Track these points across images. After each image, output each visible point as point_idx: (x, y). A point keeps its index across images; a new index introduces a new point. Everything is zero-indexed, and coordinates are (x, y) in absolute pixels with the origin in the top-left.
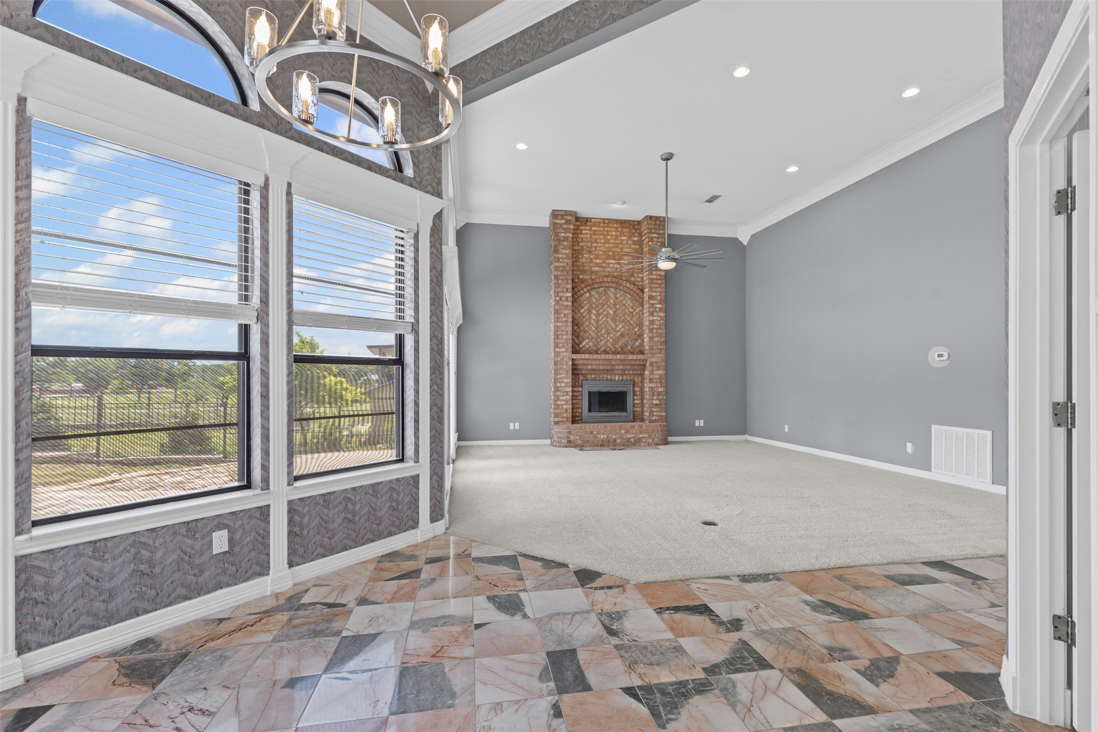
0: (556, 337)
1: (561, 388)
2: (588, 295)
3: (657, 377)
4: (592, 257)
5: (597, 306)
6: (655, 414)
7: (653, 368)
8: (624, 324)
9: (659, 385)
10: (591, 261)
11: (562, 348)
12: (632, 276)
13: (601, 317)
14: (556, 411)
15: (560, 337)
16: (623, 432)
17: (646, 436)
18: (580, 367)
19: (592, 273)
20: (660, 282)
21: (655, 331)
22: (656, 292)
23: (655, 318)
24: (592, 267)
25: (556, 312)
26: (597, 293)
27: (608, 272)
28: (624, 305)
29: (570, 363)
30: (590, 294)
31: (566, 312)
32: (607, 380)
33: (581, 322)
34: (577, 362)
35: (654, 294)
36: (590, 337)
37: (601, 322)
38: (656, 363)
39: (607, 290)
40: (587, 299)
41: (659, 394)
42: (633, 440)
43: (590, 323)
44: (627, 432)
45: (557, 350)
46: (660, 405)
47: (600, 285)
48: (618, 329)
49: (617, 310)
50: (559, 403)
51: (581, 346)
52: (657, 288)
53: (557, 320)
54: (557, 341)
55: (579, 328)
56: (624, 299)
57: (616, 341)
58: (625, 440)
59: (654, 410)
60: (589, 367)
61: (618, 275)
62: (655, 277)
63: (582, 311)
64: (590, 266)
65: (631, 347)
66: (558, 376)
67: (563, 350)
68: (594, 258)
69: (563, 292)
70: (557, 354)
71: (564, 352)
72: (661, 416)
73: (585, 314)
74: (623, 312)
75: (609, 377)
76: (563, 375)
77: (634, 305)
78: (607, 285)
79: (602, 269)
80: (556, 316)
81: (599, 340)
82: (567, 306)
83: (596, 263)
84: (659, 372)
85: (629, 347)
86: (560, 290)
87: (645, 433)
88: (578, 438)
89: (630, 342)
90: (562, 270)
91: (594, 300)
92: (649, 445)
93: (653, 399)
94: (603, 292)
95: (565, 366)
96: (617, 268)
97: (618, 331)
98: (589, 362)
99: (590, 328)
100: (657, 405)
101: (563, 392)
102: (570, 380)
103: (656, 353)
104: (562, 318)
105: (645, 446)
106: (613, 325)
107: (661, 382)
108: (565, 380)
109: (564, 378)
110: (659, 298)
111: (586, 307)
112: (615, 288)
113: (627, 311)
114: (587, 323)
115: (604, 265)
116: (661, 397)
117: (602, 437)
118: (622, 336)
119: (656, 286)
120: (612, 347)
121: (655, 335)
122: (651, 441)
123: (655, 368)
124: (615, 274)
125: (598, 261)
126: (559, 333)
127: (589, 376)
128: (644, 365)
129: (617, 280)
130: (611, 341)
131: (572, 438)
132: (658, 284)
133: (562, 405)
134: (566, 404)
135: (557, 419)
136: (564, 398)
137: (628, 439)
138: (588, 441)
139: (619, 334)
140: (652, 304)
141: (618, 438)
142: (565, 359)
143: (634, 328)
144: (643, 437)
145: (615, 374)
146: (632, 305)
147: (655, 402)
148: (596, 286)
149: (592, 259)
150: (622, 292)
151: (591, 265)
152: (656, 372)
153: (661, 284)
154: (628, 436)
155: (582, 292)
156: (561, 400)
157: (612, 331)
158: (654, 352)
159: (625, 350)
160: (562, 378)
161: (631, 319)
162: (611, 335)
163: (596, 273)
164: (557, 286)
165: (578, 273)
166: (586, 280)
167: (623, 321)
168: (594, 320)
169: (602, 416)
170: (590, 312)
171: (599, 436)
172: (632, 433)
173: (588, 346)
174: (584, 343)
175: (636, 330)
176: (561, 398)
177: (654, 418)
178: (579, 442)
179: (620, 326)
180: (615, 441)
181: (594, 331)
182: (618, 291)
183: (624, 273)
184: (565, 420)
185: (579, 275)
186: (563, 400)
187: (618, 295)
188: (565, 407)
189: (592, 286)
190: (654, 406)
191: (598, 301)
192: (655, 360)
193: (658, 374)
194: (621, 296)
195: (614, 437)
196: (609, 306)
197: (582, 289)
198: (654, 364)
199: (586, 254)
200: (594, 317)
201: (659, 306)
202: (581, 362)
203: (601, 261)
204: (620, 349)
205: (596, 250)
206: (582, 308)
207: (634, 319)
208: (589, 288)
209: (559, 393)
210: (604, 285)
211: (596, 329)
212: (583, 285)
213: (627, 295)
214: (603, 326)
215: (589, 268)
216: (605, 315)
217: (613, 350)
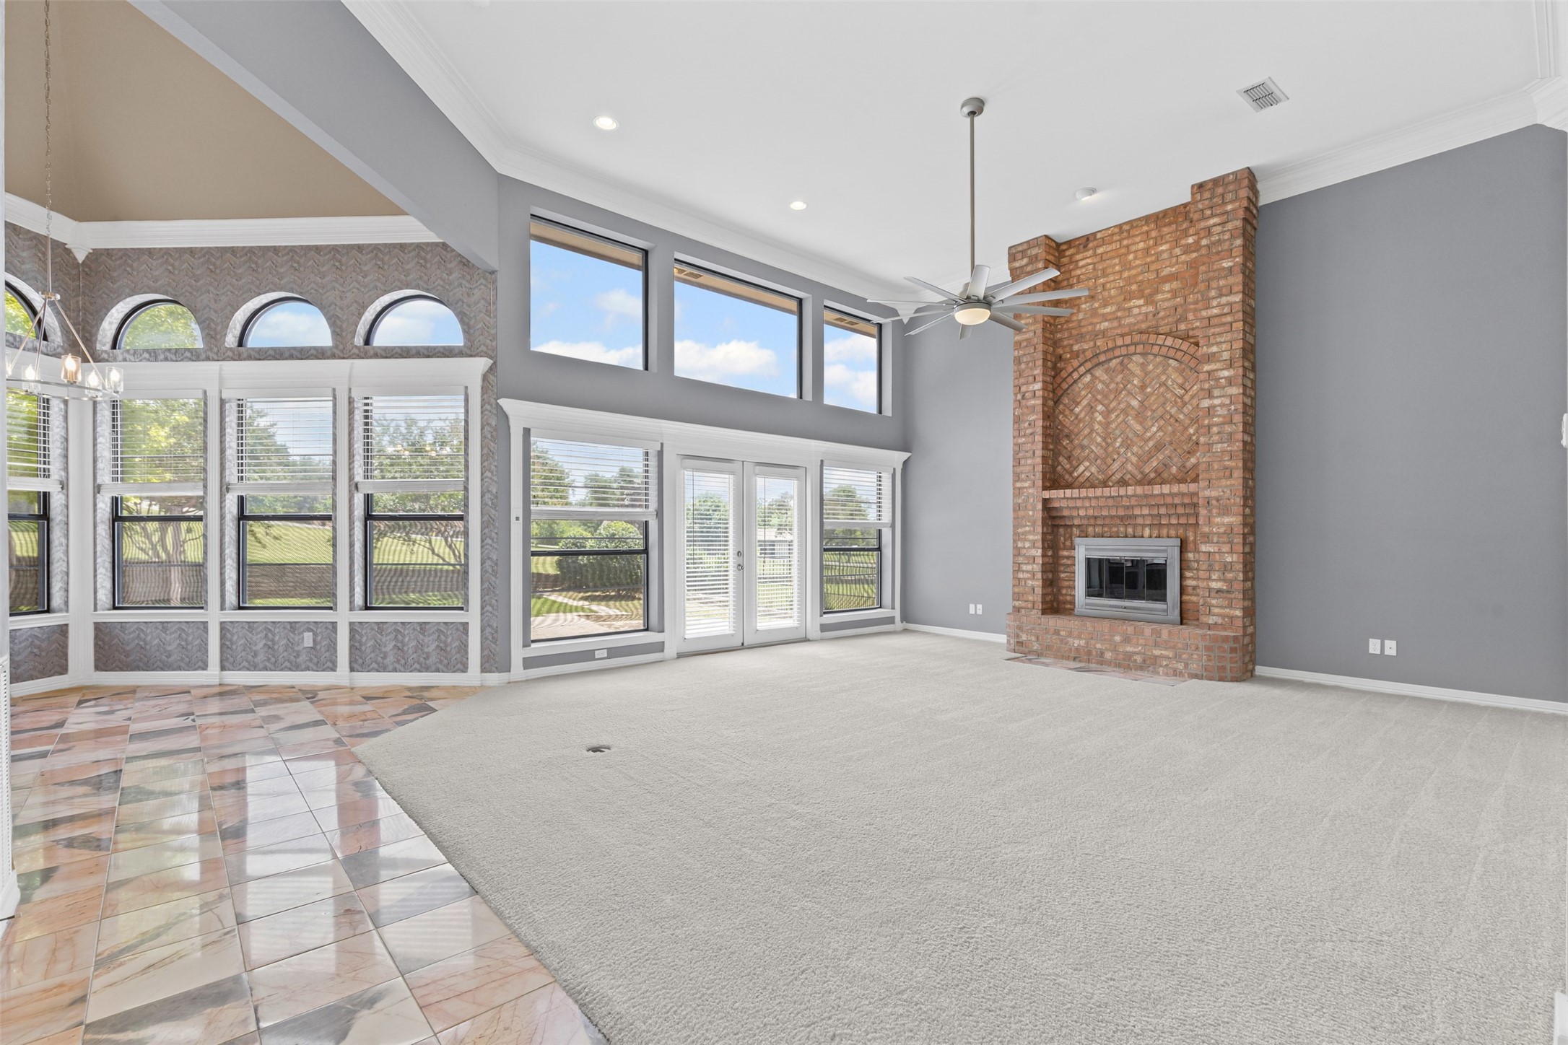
0: (1018, 462)
1: (1024, 551)
2: (1088, 378)
3: (1222, 530)
4: (1096, 305)
5: (1106, 396)
6: (1216, 610)
7: (1210, 511)
8: (1162, 422)
9: (1226, 548)
10: (1094, 313)
11: (1026, 481)
12: (1183, 319)
13: (1113, 416)
14: (1016, 590)
15: (1023, 462)
16: (1118, 638)
17: (1170, 653)
18: (1066, 513)
19: (1096, 335)
20: (1229, 319)
21: (1215, 429)
22: (1218, 344)
23: (1217, 402)
24: (1095, 324)
25: (1017, 420)
26: (1107, 371)
27: (1129, 325)
28: (1164, 384)
29: (1040, 506)
30: (1092, 375)
31: (1033, 417)
32: (1126, 537)
33: (1076, 430)
34: (1056, 505)
35: (1214, 349)
36: (1093, 455)
37: (1113, 426)
38: (1218, 501)
39: (1125, 361)
40: (1087, 386)
41: (1226, 567)
42: (1139, 659)
43: (1092, 430)
44: (1127, 640)
45: (1018, 485)
46: (1228, 592)
47: (1110, 355)
48: (1149, 434)
49: (1148, 396)
50: (1021, 575)
51: (1076, 474)
52: (1220, 334)
53: (1018, 433)
54: (1019, 470)
55: (1071, 442)
56: (1164, 372)
57: (1144, 459)
58: (1121, 656)
59: (1214, 602)
60: (1082, 513)
61: (1149, 327)
62: (1215, 311)
63: (1077, 410)
64: (1091, 324)
65: (1179, 469)
66: (1020, 530)
67: (1026, 484)
68: (1100, 307)
69: (1027, 383)
70: (1018, 492)
71: (1029, 487)
72: (1232, 618)
73: (1082, 415)
74: (1162, 399)
75: (1130, 530)
76: (1027, 529)
77: (1186, 380)
78: (1124, 351)
79: (1115, 324)
80: (1016, 426)
81: (1109, 461)
82: (1034, 407)
83: (1103, 315)
84: (1227, 520)
85: (1174, 470)
86: (1022, 380)
87: (1166, 649)
88: (1033, 639)
89: (1175, 460)
90: (1026, 346)
91: (1100, 386)
92: (1176, 673)
93: (1209, 579)
94: (1119, 368)
95: (1031, 513)
96: (1147, 314)
97: (1150, 438)
98: (1079, 503)
99: (1092, 440)
100: (1218, 591)
101: (1028, 557)
102: (1039, 537)
103: (1219, 479)
104: (1026, 429)
105: (1167, 674)
106: (1138, 427)
107: (1231, 543)
108: (1031, 537)
109: (1029, 532)
110: (1226, 355)
111: (1085, 402)
112: (1144, 354)
113: (1169, 396)
114: (1086, 431)
115: (1119, 314)
116: (1230, 575)
117: (1076, 643)
118: (1159, 447)
119: (1217, 330)
120: (1136, 472)
121: (1216, 438)
122: (1180, 666)
123: (1215, 511)
124: (1144, 326)
125: (1108, 310)
126: (1021, 455)
127: (1090, 529)
128: (1195, 505)
129: (1144, 337)
130: (1134, 459)
131: (1024, 637)
132: (1224, 324)
133: (1026, 579)
134: (1033, 578)
135: (1017, 603)
136: (1029, 567)
137: (1129, 656)
138: (1049, 647)
139: (1151, 444)
140: (1209, 372)
141: (1107, 649)
142: (1031, 500)
143: (1186, 429)
144: (1162, 657)
145: (1144, 526)
146: (1180, 381)
147: (1215, 585)
148: (1102, 358)
149: (1097, 308)
150: (1159, 359)
151: (1095, 320)
152: (1218, 520)
153: (1231, 324)
154: (1129, 649)
155: (1075, 375)
156: (1023, 571)
157: (1135, 439)
158: (1214, 475)
159: (1165, 475)
160: (1025, 533)
161: (1180, 410)
162: (1135, 449)
163: (1104, 333)
164: (1019, 374)
165: (1071, 342)
166: (1084, 351)
167: (1161, 417)
168: (1100, 423)
169: (1110, 606)
170: (1091, 409)
171: (1071, 640)
172: (1138, 645)
173: (1087, 474)
174: (1081, 468)
175: (1191, 431)
176: (1024, 567)
177: (1211, 620)
178: (1036, 646)
179: (1154, 429)
180: (1102, 654)
181: (1098, 444)
182: (1151, 357)
183: (1162, 319)
184: (1030, 605)
185: (1072, 345)
186: (1027, 572)
187: (1151, 367)
188: (1030, 583)
189: (1095, 361)
190: (1213, 594)
191: (1107, 386)
192: (1214, 494)
193: (1223, 524)
194: (1156, 367)
195: (1099, 646)
196: (1130, 393)
197: (1075, 370)
198: (1214, 502)
199: (1085, 303)
200: (1100, 418)
201: (1226, 373)
202: (1064, 503)
203: (1114, 308)
204: (1152, 475)
205: (1104, 289)
206: (1078, 404)
207: (1185, 410)
208: (1089, 365)
209: (1021, 559)
210: (1117, 352)
211: (1104, 439)
212: (1075, 363)
213: (1171, 361)
214: (1117, 432)
215: (1090, 328)
216: (1123, 410)
217: (1139, 477)
